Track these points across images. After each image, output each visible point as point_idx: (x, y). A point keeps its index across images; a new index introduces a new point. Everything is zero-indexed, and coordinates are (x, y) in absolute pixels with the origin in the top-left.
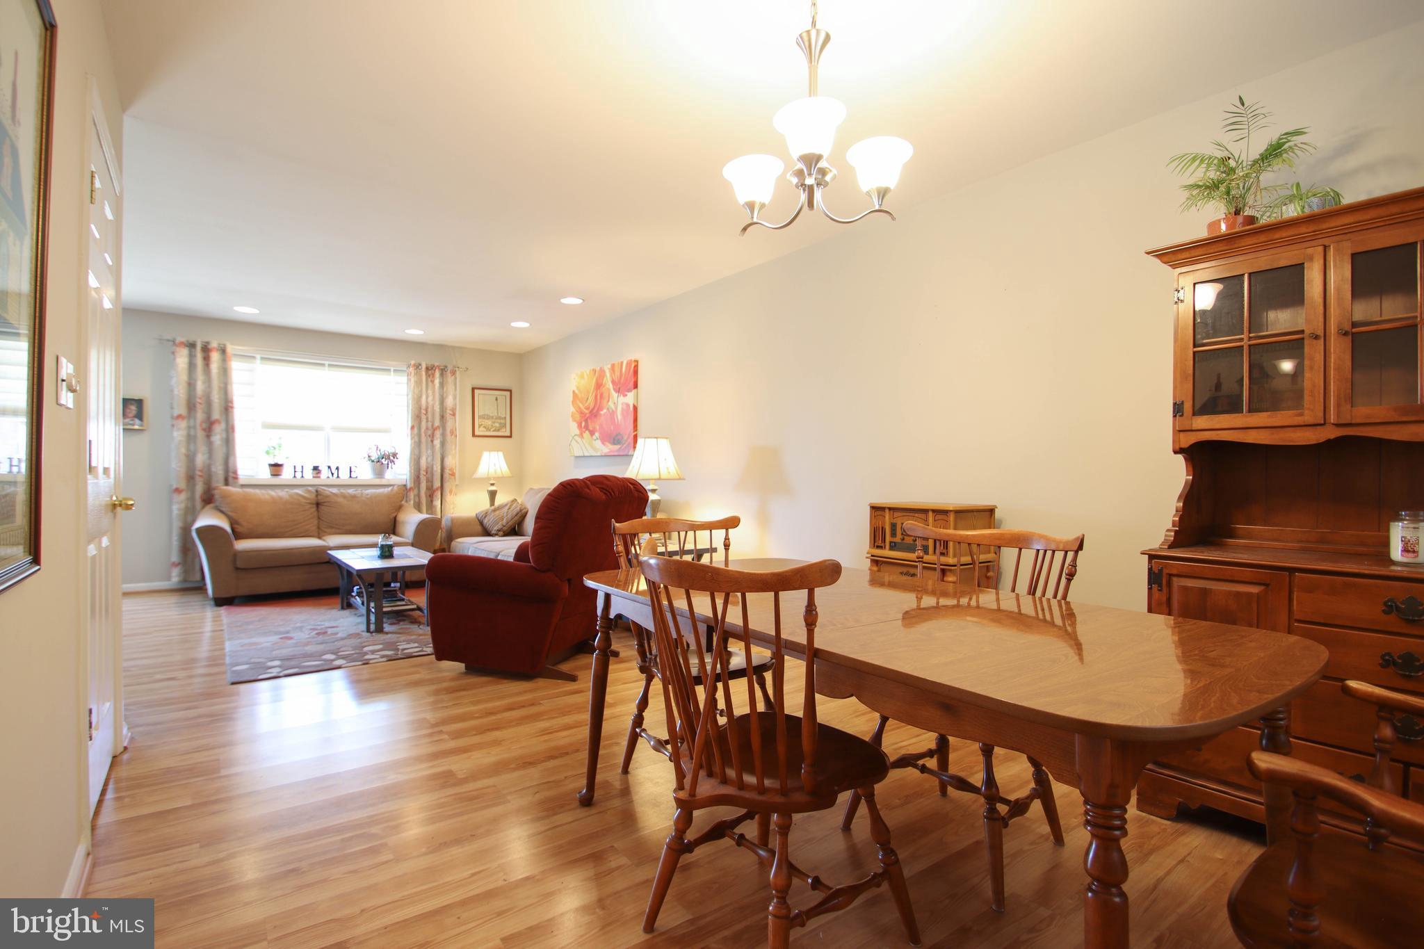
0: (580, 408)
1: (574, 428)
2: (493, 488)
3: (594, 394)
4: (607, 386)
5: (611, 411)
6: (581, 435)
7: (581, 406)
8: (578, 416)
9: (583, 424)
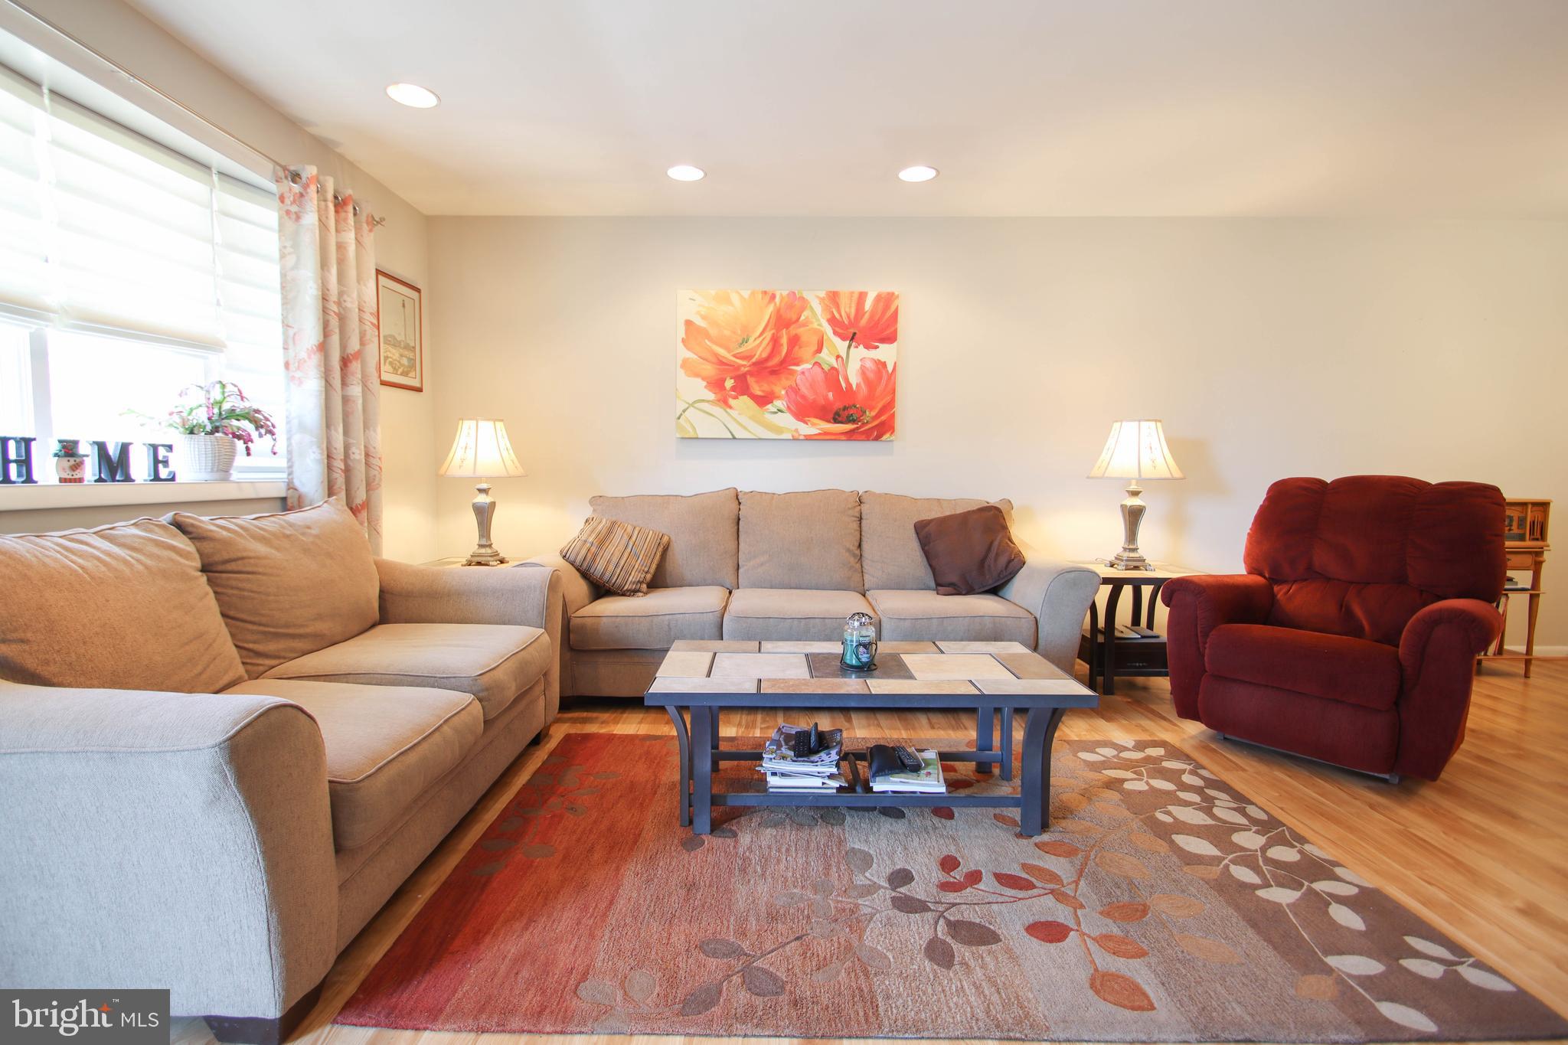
0: (716, 355)
1: (698, 389)
2: (482, 499)
3: (768, 335)
4: (815, 325)
5: (826, 368)
6: (724, 402)
7: (722, 352)
8: (710, 369)
9: (729, 383)
